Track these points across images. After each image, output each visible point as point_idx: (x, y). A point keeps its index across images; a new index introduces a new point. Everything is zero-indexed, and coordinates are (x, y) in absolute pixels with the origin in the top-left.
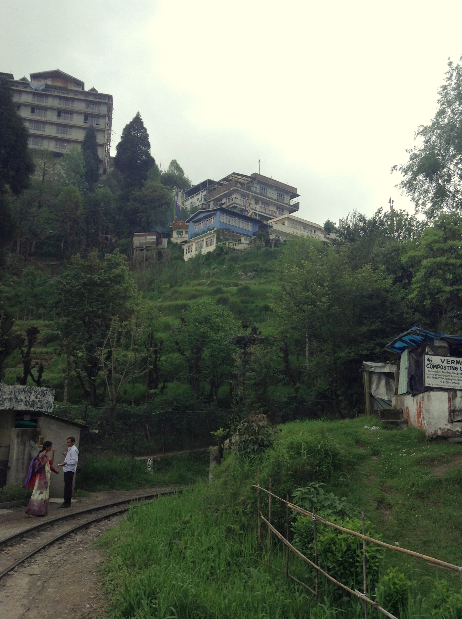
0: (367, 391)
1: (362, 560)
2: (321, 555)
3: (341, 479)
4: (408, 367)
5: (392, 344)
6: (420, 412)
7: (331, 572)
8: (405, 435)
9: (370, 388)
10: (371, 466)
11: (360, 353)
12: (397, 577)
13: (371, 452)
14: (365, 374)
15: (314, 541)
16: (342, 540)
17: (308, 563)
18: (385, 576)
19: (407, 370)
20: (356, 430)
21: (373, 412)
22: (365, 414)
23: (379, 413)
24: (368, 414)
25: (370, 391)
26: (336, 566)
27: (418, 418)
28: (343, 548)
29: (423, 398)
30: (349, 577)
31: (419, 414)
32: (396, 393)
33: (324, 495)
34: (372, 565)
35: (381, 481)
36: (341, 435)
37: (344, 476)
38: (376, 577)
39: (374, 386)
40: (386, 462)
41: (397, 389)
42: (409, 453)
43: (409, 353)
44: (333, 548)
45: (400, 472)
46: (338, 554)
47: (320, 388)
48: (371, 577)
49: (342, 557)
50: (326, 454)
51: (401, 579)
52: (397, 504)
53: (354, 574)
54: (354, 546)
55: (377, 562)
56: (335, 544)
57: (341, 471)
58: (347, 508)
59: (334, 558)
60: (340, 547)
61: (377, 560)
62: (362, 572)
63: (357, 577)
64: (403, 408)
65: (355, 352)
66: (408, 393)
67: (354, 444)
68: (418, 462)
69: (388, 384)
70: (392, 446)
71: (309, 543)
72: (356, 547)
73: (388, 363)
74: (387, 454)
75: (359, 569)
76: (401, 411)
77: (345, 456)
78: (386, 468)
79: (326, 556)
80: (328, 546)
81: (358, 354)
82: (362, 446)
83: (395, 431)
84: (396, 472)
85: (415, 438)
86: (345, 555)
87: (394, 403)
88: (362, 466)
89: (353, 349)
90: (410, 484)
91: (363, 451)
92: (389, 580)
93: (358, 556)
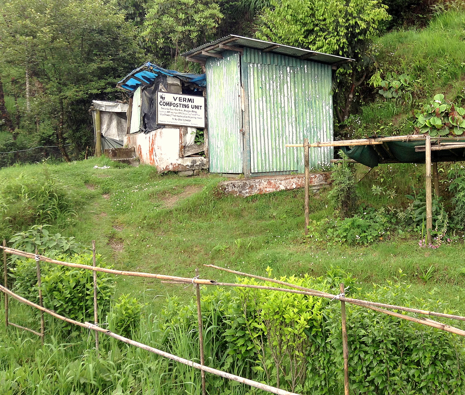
0: (97, 131)
1: (92, 292)
2: (46, 296)
3: (69, 219)
4: (141, 106)
5: (124, 82)
6: (152, 149)
7: (59, 310)
8: (138, 172)
9: (101, 129)
10: (101, 205)
11: (89, 93)
12: (129, 302)
13: (102, 191)
14: (95, 113)
15: (37, 284)
16: (71, 276)
17: (32, 307)
18: (117, 304)
19: (139, 108)
20: (85, 170)
21: (104, 151)
22: (95, 155)
23: (110, 153)
24: (98, 155)
25: (101, 132)
26: (64, 304)
27: (150, 155)
28: (71, 284)
29: (156, 135)
30: (78, 312)
31: (152, 151)
32: (128, 132)
33: (49, 236)
34: (103, 295)
35: (112, 218)
36: (68, 176)
37: (72, 216)
38: (107, 307)
39: (105, 127)
40: (117, 199)
41: (129, 129)
42: (141, 189)
43: (143, 90)
44: (60, 285)
45: (132, 207)
46: (66, 291)
47: (43, 133)
48: (102, 307)
49: (70, 293)
50: (52, 196)
51: (133, 303)
52: (128, 237)
53: (84, 308)
54: (83, 281)
55: (108, 292)
56: (61, 281)
57: (69, 212)
58: (75, 247)
59: (61, 296)
60: (68, 284)
61: (108, 290)
62: (92, 305)
63: (86, 310)
64: (135, 147)
65: (83, 91)
66: (141, 131)
67: (83, 184)
68: (150, 196)
69: (119, 124)
70: (123, 184)
71: (32, 286)
72: (85, 282)
73: (120, 103)
74: (118, 191)
75: (89, 303)
76: (133, 149)
77: (73, 197)
78: (118, 205)
79: (52, 295)
80: (54, 285)
81: (87, 94)
82: (91, 186)
83: (127, 169)
84: (128, 208)
85: (147, 174)
86: (74, 291)
87: (126, 141)
88: (92, 205)
89: (82, 88)
90: (142, 217)
91: (93, 190)
92: (121, 306)
93: (88, 290)
